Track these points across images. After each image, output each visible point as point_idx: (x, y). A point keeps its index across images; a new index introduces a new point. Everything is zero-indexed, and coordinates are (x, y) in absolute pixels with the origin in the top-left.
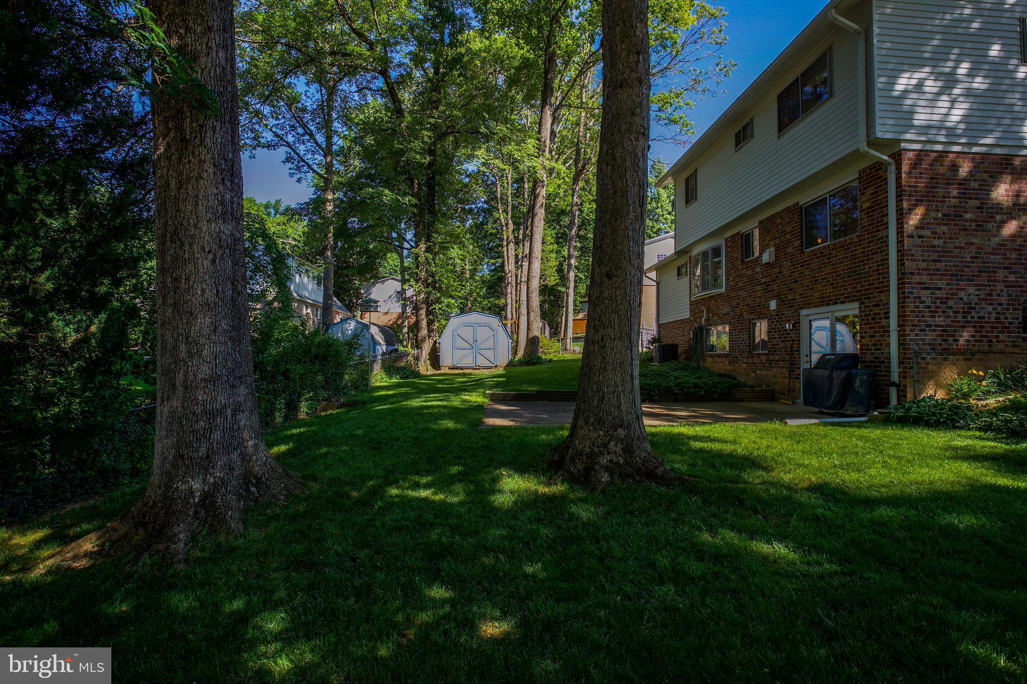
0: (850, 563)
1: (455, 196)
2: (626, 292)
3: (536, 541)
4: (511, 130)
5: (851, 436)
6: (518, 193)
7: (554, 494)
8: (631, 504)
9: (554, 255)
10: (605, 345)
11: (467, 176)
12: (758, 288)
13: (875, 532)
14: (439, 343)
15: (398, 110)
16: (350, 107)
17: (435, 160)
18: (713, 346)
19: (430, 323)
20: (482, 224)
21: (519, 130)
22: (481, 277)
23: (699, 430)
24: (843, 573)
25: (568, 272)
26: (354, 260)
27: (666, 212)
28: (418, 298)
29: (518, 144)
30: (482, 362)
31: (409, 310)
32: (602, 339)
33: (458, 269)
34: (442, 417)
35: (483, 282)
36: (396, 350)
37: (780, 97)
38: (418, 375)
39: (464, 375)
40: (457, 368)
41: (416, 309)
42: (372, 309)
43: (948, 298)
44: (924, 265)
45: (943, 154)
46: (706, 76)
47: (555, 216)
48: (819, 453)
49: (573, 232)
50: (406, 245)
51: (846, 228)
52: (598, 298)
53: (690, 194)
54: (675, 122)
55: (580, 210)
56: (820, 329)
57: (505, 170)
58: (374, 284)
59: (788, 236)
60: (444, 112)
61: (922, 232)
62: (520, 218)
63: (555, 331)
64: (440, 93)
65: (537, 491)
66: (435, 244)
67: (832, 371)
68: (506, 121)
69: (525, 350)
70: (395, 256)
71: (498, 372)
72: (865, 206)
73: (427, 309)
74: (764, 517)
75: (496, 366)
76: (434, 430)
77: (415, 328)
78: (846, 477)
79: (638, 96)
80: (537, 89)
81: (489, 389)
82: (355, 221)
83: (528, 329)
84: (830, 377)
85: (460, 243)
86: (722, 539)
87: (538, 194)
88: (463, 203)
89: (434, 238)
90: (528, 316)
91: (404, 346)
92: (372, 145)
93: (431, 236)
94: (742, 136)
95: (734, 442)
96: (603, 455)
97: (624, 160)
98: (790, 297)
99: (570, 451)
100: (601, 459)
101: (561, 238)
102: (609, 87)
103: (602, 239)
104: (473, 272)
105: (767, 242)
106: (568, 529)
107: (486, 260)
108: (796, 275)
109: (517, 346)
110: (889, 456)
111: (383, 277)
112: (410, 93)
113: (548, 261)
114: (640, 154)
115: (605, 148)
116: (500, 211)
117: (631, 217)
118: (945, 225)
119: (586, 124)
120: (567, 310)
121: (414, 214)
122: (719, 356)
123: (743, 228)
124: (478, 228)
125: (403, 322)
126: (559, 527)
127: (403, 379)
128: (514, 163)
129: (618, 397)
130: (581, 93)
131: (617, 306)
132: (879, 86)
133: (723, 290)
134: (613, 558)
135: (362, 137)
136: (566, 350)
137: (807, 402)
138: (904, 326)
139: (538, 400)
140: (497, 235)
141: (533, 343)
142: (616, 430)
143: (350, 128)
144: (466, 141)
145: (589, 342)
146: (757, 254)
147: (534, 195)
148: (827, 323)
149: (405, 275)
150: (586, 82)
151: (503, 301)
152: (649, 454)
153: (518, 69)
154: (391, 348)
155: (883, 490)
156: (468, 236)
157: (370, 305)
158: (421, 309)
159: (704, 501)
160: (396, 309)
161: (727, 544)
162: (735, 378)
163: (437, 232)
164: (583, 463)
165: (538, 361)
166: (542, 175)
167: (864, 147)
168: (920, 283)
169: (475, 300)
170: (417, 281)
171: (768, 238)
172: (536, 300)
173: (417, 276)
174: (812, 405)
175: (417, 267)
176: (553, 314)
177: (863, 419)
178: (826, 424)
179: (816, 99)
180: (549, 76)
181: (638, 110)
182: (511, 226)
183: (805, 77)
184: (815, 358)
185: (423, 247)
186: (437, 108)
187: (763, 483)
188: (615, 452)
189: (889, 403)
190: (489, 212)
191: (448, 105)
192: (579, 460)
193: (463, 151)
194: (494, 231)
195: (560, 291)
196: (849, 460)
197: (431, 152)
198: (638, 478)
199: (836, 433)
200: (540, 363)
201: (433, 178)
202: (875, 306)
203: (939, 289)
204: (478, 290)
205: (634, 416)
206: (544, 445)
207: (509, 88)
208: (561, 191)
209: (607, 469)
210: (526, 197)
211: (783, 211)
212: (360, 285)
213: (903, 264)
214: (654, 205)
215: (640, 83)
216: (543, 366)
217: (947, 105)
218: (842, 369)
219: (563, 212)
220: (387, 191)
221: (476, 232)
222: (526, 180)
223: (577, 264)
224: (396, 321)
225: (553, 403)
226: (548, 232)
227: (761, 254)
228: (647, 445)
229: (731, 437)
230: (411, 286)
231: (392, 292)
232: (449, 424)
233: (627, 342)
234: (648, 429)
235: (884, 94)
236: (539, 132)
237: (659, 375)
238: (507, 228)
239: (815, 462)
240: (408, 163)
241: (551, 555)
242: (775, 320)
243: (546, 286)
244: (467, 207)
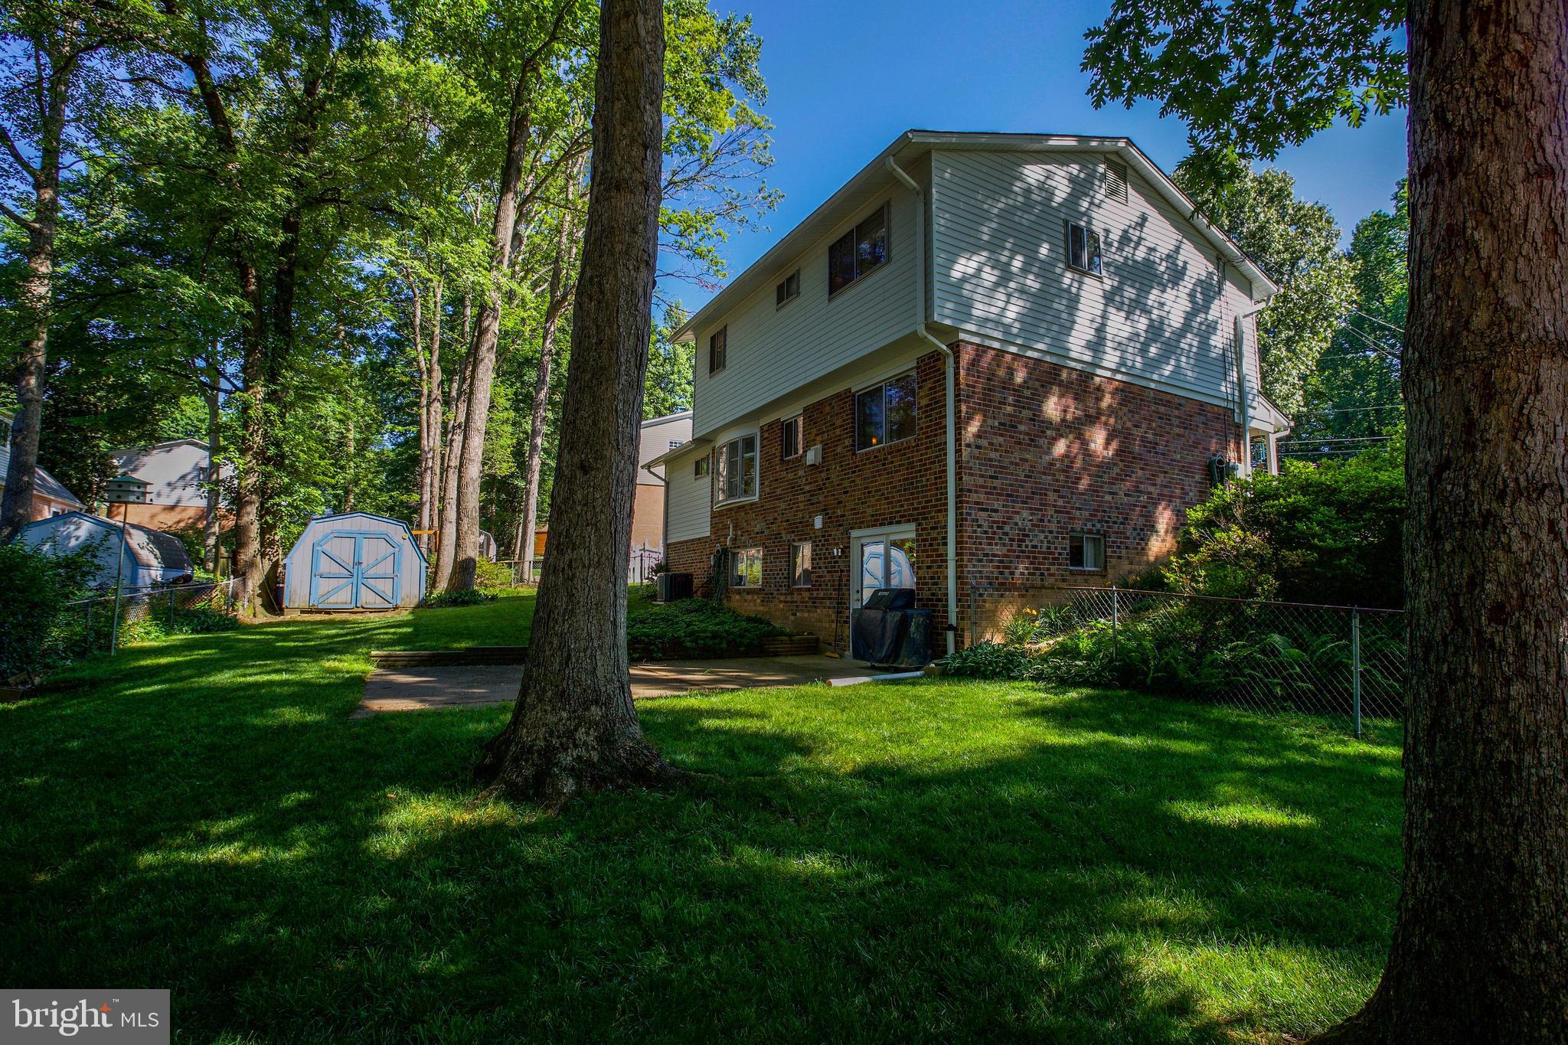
0: (895, 868)
1: (335, 310)
2: (609, 495)
3: (441, 910)
4: (446, 219)
5: (904, 697)
6: (452, 322)
7: (480, 822)
8: (608, 824)
9: (509, 428)
10: (574, 575)
11: (360, 279)
12: (801, 498)
13: (924, 821)
14: (284, 566)
15: (222, 136)
16: (109, 106)
17: (296, 241)
18: (741, 577)
19: (266, 530)
20: (385, 364)
21: (459, 221)
22: (377, 454)
23: (716, 701)
24: (887, 883)
25: (531, 457)
26: (100, 399)
27: (684, 381)
28: (243, 484)
29: (457, 242)
30: (367, 598)
31: (223, 505)
32: (570, 566)
33: (332, 437)
34: (277, 701)
35: (382, 463)
36: (188, 579)
37: (832, 249)
38: (234, 625)
39: (332, 624)
40: (319, 611)
41: (238, 502)
42: (132, 498)
43: (1004, 523)
44: (981, 481)
45: (1001, 353)
46: (745, 202)
47: (512, 367)
48: (866, 723)
49: (542, 395)
50: (224, 384)
51: (902, 429)
52: (565, 501)
53: (716, 361)
54: (701, 256)
55: (555, 361)
56: (875, 556)
57: (431, 280)
58: (146, 451)
59: (838, 432)
60: (320, 161)
61: (980, 442)
62: (454, 364)
63: (506, 550)
64: (314, 127)
65: (449, 821)
66: (285, 388)
67: (885, 612)
68: (437, 201)
69: (451, 579)
70: (200, 401)
71: (399, 618)
72: (924, 402)
73: (262, 504)
74: (796, 821)
75: (396, 608)
76: (255, 728)
77: (235, 538)
78: (896, 752)
79: (642, 207)
80: (496, 164)
81: (378, 648)
82: (107, 325)
83: (458, 545)
84: (884, 620)
85: (340, 392)
86: (739, 861)
87: (487, 329)
88: (350, 323)
89: (284, 377)
90: (458, 524)
91: (207, 571)
92: (159, 189)
93: (280, 374)
94: (786, 292)
95: (761, 716)
96: (566, 750)
97: (616, 296)
98: (839, 512)
99: (513, 748)
100: (562, 756)
101: (522, 401)
102: (599, 185)
103: (577, 410)
104: (363, 445)
105: (812, 437)
106: (501, 882)
107: (389, 426)
108: (846, 483)
109: (436, 573)
110: (944, 720)
111: (169, 439)
112: (252, 113)
113: (499, 436)
114: (640, 290)
115: (588, 274)
116: (419, 348)
117: (623, 381)
118: (1001, 435)
119: (571, 234)
120: (526, 517)
121: (245, 329)
122: (749, 592)
123: (785, 415)
124: (378, 370)
125: (209, 526)
126: (485, 880)
127: (198, 632)
128: (447, 272)
129: (593, 656)
130: (566, 187)
131: (595, 515)
132: (939, 261)
133: (756, 498)
134: (573, 918)
135: (134, 168)
136: (522, 580)
137: (857, 655)
138: (961, 554)
139: (466, 664)
140: (412, 384)
141: (465, 568)
142: (588, 709)
143: (107, 146)
144: (360, 219)
145: (548, 568)
146: (801, 452)
147: (480, 331)
148: (880, 549)
149: (217, 438)
150: (575, 170)
151: (416, 497)
152: (639, 743)
153: (466, 124)
154: (174, 574)
155: (935, 764)
156: (356, 382)
157: (126, 491)
158: (251, 503)
159: (717, 807)
160: (194, 501)
161: (746, 867)
162: (768, 624)
163: (290, 367)
164: (533, 765)
165: (474, 599)
166: (493, 297)
167: (922, 331)
168: (977, 503)
169: (364, 492)
170: (243, 452)
171: (814, 431)
172: (474, 498)
173: (243, 443)
174: (862, 658)
175: (245, 426)
176: (503, 523)
177: (918, 673)
178: (877, 683)
179: (875, 261)
180: (516, 149)
181: (641, 227)
182: (438, 375)
183: (862, 230)
184: (867, 594)
185: (260, 390)
186: (305, 152)
187: (798, 771)
188: (585, 743)
189: (945, 652)
190: (399, 345)
191: (327, 151)
192: (527, 761)
193: (355, 236)
194: (405, 379)
195: (517, 487)
196: (900, 729)
197: (289, 226)
198: (620, 781)
199: (888, 693)
200: (475, 603)
201: (290, 273)
202: (933, 528)
203: (996, 511)
204: (370, 476)
205: (617, 684)
206: (469, 741)
207: (448, 151)
208: (527, 330)
209: (571, 771)
210: (467, 329)
211: (833, 397)
212: (111, 449)
213: (961, 479)
214: (668, 368)
215: (646, 190)
216: (482, 607)
217: (1004, 298)
218: (897, 609)
219: (528, 361)
220: (187, 279)
221: (372, 377)
222: (468, 303)
223: (546, 445)
224: (194, 523)
225: (493, 668)
226: (501, 390)
227: (805, 452)
228: (636, 729)
229: (757, 708)
230: (229, 459)
231: (187, 468)
232: (291, 714)
233: (608, 571)
234: (637, 705)
235: (943, 271)
236: (494, 231)
237: (663, 619)
238: (430, 377)
239: (861, 736)
240: (237, 236)
241: (467, 931)
242: (821, 543)
243: (493, 477)
244: (358, 332)
